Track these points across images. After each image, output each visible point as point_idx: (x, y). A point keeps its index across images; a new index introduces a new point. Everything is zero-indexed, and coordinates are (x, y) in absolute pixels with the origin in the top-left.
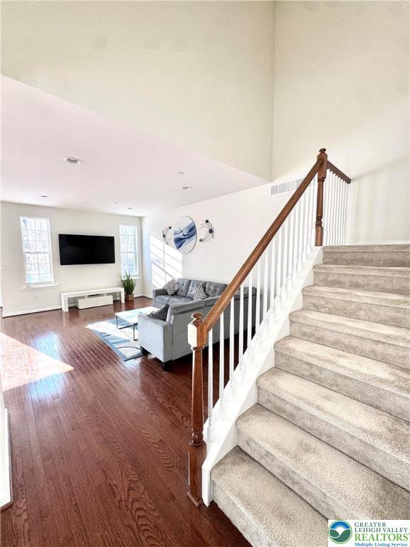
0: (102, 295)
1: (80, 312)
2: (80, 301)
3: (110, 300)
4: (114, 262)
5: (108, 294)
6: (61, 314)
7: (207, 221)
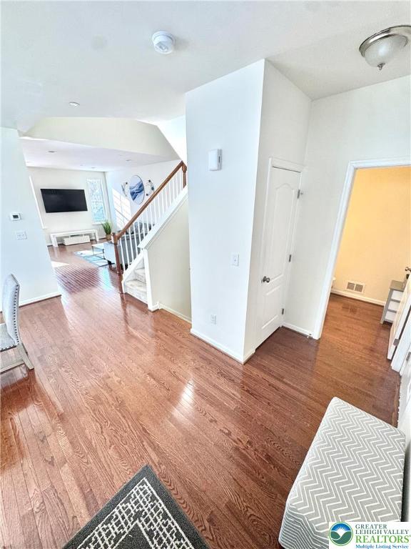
0: (82, 235)
1: (67, 248)
2: (65, 239)
3: (87, 239)
4: (87, 210)
5: (85, 235)
6: (53, 249)
7: (150, 181)
